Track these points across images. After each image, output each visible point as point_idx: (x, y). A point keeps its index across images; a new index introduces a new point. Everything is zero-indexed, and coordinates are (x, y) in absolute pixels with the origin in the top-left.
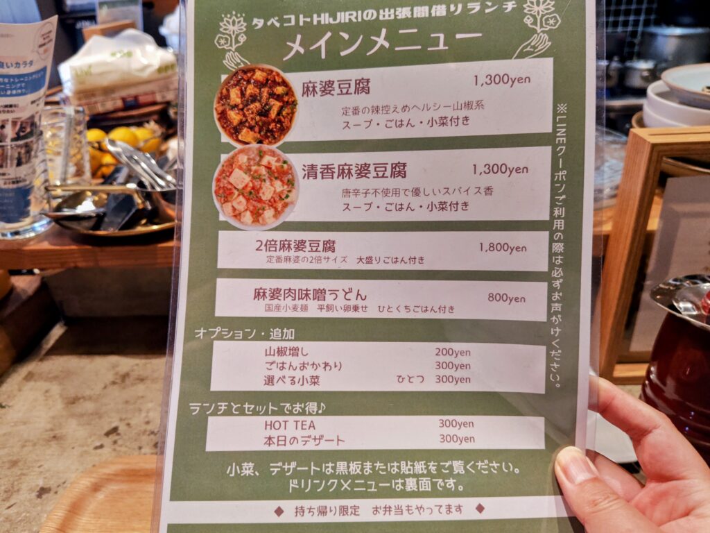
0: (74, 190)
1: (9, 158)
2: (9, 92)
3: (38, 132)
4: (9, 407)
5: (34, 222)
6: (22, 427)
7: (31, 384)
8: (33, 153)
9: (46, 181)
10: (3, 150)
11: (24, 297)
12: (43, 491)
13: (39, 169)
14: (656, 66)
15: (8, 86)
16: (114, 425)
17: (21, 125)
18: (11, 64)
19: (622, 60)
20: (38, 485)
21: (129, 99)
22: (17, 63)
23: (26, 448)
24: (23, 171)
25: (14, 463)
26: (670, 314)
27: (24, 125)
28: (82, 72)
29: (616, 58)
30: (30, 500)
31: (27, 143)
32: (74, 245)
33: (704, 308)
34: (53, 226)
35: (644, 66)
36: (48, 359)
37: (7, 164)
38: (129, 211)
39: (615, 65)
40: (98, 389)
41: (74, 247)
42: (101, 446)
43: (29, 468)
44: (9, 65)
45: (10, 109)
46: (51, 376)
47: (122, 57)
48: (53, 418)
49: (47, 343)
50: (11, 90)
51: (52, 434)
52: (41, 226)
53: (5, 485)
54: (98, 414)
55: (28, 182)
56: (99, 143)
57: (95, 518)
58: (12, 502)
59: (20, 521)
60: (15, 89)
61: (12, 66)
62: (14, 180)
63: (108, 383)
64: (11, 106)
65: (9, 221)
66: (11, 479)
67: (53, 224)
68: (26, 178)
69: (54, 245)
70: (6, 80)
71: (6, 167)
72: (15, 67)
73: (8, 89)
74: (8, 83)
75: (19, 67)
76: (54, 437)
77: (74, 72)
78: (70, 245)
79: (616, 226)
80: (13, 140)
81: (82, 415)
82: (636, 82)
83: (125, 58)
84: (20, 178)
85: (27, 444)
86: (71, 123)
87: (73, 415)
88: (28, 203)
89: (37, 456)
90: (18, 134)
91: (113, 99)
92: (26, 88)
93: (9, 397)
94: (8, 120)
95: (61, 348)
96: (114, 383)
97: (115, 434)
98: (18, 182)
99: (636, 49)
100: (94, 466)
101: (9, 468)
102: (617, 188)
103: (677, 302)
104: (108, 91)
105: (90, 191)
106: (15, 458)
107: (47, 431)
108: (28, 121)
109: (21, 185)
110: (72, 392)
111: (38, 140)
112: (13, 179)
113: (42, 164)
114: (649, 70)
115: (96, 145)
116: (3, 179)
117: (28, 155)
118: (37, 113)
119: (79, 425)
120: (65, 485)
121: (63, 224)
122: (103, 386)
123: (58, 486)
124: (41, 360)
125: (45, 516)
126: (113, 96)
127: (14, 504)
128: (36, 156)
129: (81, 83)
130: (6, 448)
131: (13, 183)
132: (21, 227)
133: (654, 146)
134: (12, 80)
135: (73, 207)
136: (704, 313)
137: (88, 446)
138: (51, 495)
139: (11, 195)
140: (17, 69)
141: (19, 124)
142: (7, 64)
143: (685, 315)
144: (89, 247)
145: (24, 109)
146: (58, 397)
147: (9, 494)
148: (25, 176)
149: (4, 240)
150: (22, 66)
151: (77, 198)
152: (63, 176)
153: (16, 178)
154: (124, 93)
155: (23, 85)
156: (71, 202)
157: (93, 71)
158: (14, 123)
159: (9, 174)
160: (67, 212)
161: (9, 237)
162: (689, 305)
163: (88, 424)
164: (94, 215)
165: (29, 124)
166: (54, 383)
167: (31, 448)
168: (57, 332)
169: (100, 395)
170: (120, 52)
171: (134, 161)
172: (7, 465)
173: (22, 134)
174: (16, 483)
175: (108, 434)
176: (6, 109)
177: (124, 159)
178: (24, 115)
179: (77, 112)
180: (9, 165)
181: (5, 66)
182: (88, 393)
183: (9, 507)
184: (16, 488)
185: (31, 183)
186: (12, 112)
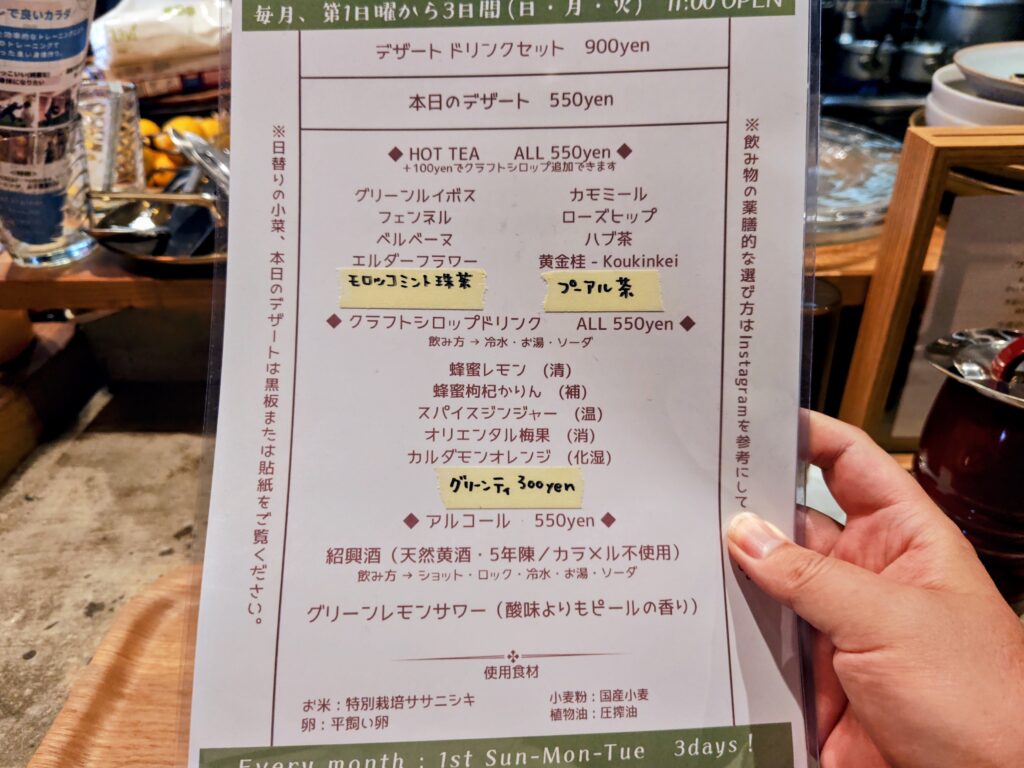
0: (127, 199)
1: (35, 150)
2: (37, 55)
3: (75, 116)
4: (39, 499)
5: (68, 244)
6: (59, 526)
7: (68, 470)
8: (68, 146)
9: (86, 185)
10: (27, 139)
11: (53, 352)
12: (93, 609)
13: (77, 169)
14: (945, 50)
15: (36, 45)
16: (186, 524)
17: (53, 103)
18: (41, 14)
19: (897, 42)
20: (85, 601)
21: (189, 77)
22: (49, 13)
23: (65, 553)
24: (53, 170)
25: (51, 573)
26: (950, 380)
27: (56, 104)
28: (122, 34)
29: (889, 38)
30: (77, 619)
31: (60, 130)
32: (129, 276)
33: (995, 372)
34: (97, 250)
35: (928, 49)
36: (88, 438)
37: (32, 157)
38: (203, 231)
39: (887, 47)
40: (161, 477)
41: (127, 279)
42: (170, 552)
43: (72, 578)
44: (38, 14)
45: (38, 79)
46: (94, 459)
47: (180, 14)
48: (101, 514)
49: (86, 416)
50: (40, 51)
51: (101, 535)
52: (81, 249)
53: (40, 599)
54: (163, 510)
55: (60, 187)
56: (151, 138)
57: (167, 641)
58: (53, 620)
59: (66, 644)
60: (46, 50)
61: (42, 16)
62: (43, 183)
63: (174, 468)
64: (39, 75)
65: (34, 241)
66: (50, 592)
67: (97, 246)
68: (60, 180)
69: (99, 275)
70: (33, 37)
71: (32, 162)
72: (46, 19)
73: (35, 50)
74: (35, 42)
75: (51, 19)
76: (105, 539)
77: (110, 35)
78: (121, 276)
79: (881, 263)
80: (42, 124)
81: (140, 511)
82: (915, 73)
83: (185, 17)
84: (50, 179)
85: (67, 547)
86: (118, 104)
87: (127, 512)
88: (59, 217)
89: (82, 562)
90: (48, 115)
91: (168, 77)
92: (60, 49)
93: (37, 486)
94: (34, 96)
95: (107, 423)
96: (183, 470)
97: (188, 536)
98: (47, 186)
99: (919, 25)
100: (161, 576)
101: (44, 578)
102: (885, 210)
103: (960, 362)
104: (160, 64)
105: (148, 200)
106: (51, 566)
107: (93, 531)
108: (62, 98)
109: (51, 189)
110: (124, 482)
111: (75, 126)
112: (40, 180)
113: (79, 162)
114: (935, 56)
115: (147, 141)
116: (27, 180)
117: (61, 147)
118: (74, 86)
119: (138, 523)
120: (123, 600)
121: (113, 247)
122: (168, 472)
123: (114, 602)
124: (80, 438)
125: (99, 638)
126: (168, 71)
127: (56, 623)
128: (73, 151)
129: (122, 51)
130: (38, 551)
131: (41, 186)
132: (50, 250)
133: (939, 151)
134: (41, 37)
135: (125, 223)
136: (994, 378)
137: (152, 550)
138: (104, 613)
139: (37, 203)
140: (48, 21)
141: (50, 101)
142: (34, 13)
143: (968, 380)
144: (148, 280)
145: (56, 80)
146: (105, 487)
147: (48, 610)
148: (57, 177)
149: (27, 268)
150: (55, 17)
151: (130, 211)
152: (107, 182)
153: (45, 180)
154: (183, 68)
155: (56, 44)
156: (122, 216)
157: (139, 34)
158: (43, 100)
159: (35, 174)
160: (116, 229)
161: (35, 264)
162: (976, 368)
163: (150, 522)
164: (153, 233)
165: (64, 102)
166: (100, 469)
167: (73, 553)
168: (99, 401)
169: (164, 485)
170: (177, 7)
171: (209, 161)
172: (41, 574)
173: (53, 116)
174: (55, 597)
175: (178, 536)
176: (32, 79)
177: (196, 157)
178: (57, 89)
179: (126, 89)
180: (35, 160)
181: (32, 17)
182: (147, 482)
183: (49, 627)
184: (56, 603)
185: (64, 188)
186: (41, 83)
